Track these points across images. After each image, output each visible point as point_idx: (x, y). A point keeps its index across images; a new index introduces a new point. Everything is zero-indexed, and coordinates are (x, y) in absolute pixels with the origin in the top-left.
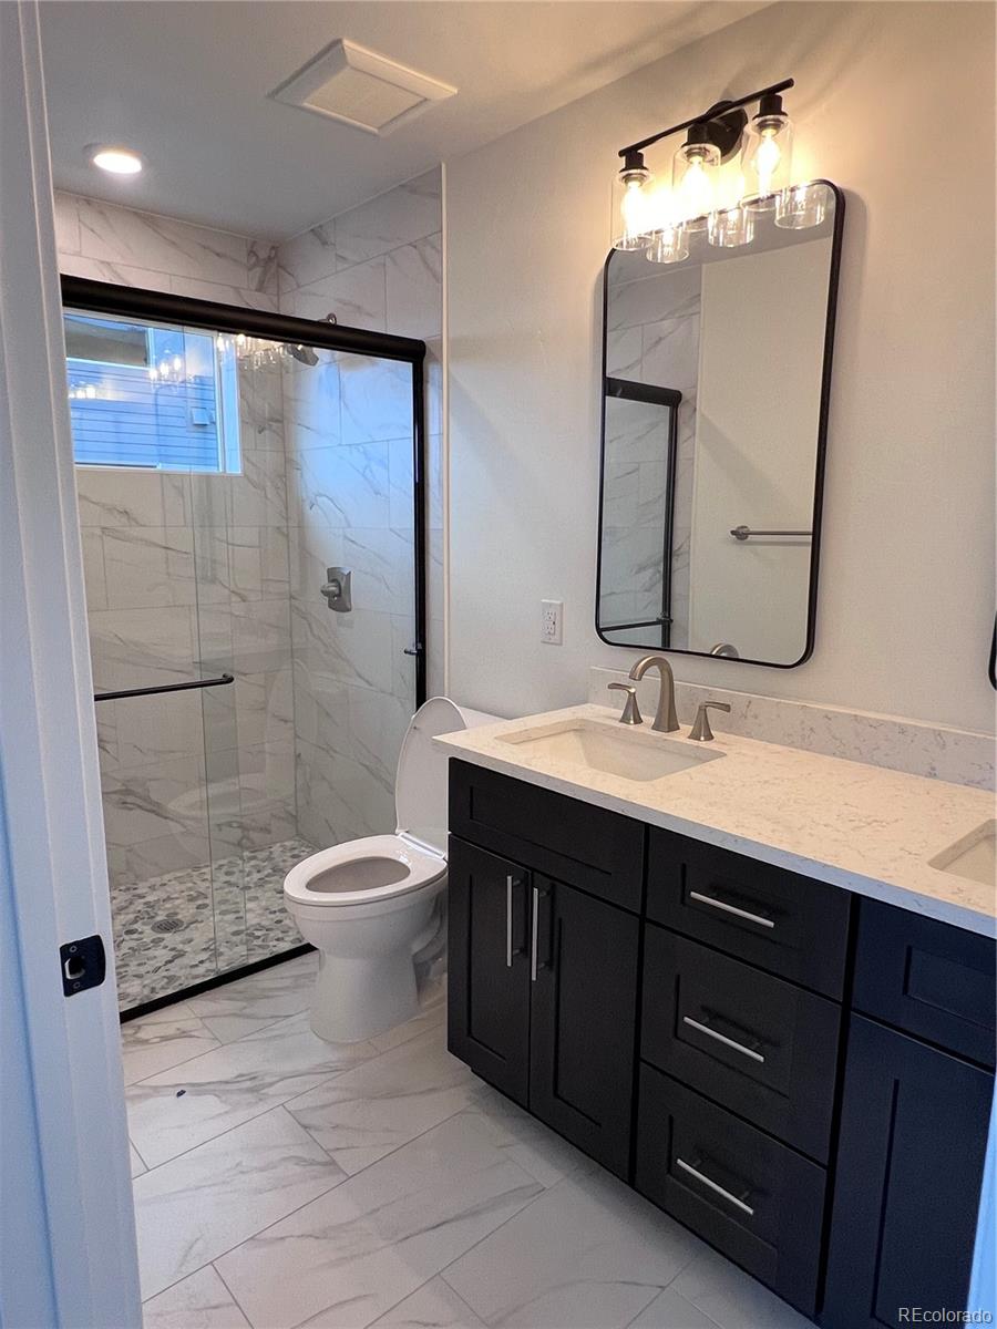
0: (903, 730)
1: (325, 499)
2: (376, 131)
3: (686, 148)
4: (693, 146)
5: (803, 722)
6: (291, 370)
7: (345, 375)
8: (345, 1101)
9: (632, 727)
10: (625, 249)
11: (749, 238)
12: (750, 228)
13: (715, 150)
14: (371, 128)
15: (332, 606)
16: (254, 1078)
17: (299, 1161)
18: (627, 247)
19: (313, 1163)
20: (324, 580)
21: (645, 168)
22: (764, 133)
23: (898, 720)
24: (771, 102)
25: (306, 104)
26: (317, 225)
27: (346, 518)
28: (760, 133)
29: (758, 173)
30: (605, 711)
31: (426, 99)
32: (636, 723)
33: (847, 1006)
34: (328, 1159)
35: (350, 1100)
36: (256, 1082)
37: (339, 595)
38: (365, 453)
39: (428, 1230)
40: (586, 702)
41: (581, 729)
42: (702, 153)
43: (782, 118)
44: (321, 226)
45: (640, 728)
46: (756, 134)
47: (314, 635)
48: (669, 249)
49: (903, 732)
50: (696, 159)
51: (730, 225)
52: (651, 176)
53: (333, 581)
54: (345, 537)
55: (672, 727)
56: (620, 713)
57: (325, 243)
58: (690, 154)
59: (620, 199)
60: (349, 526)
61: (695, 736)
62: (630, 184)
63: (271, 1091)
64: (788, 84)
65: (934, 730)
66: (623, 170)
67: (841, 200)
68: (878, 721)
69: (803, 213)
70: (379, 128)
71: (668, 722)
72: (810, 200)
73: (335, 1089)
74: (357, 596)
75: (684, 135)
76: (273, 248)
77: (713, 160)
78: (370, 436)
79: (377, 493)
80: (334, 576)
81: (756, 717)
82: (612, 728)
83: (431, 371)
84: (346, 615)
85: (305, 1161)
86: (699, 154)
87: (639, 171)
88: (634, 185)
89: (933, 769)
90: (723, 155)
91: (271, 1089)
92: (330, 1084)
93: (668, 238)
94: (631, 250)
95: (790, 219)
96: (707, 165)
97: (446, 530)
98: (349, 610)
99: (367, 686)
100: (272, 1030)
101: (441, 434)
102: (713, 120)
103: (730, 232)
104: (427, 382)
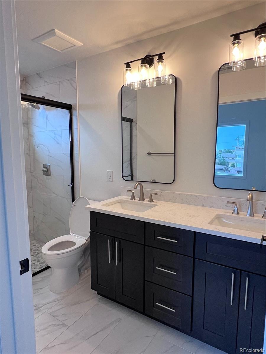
0: (196, 196)
1: (42, 145)
2: (60, 51)
3: (141, 65)
4: (143, 64)
5: (174, 196)
6: (30, 110)
7: (48, 112)
8: (64, 307)
9: (133, 200)
10: (126, 86)
11: (155, 85)
12: (155, 83)
13: (148, 65)
14: (59, 51)
15: (44, 174)
16: (36, 306)
17: (54, 325)
18: (127, 85)
19: (58, 325)
20: (42, 168)
21: (131, 68)
22: (159, 63)
23: (195, 194)
24: (160, 57)
25: (42, 43)
26: (38, 72)
27: (48, 150)
28: (158, 63)
29: (158, 72)
30: (126, 197)
31: (75, 46)
32: (134, 199)
33: (194, 258)
34: (62, 323)
35: (65, 307)
36: (37, 307)
37: (47, 171)
38: (54, 133)
39: (94, 335)
40: (120, 195)
41: (121, 202)
42: (145, 66)
43: (163, 60)
44: (39, 73)
45: (135, 201)
46: (157, 63)
47: (39, 183)
48: (136, 86)
49: (196, 197)
50: (144, 67)
51: (151, 82)
52: (132, 69)
53: (45, 168)
54: (49, 156)
55: (144, 200)
56: (130, 198)
57: (41, 77)
58: (142, 66)
59: (125, 74)
60: (50, 152)
61: (149, 201)
62: (127, 71)
63: (42, 308)
64: (164, 53)
65: (203, 196)
66: (126, 68)
67: (176, 80)
68: (191, 195)
69: (167, 81)
70: (61, 51)
71: (142, 198)
72: (169, 79)
73: (60, 305)
74: (52, 171)
75: (140, 61)
76: (24, 77)
77: (147, 68)
78: (56, 128)
79: (58, 144)
80: (45, 166)
81: (163, 196)
82: (129, 201)
83: (74, 112)
84: (49, 177)
85: (56, 325)
86: (144, 66)
87: (130, 68)
88: (128, 71)
89: (203, 204)
90: (149, 66)
91: (41, 308)
92: (59, 304)
93: (136, 84)
94: (128, 86)
95: (164, 82)
96: (146, 69)
97: (79, 153)
98: (50, 175)
99: (56, 196)
100: (38, 292)
101: (77, 129)
102: (147, 59)
103: (151, 84)
104: (73, 115)
